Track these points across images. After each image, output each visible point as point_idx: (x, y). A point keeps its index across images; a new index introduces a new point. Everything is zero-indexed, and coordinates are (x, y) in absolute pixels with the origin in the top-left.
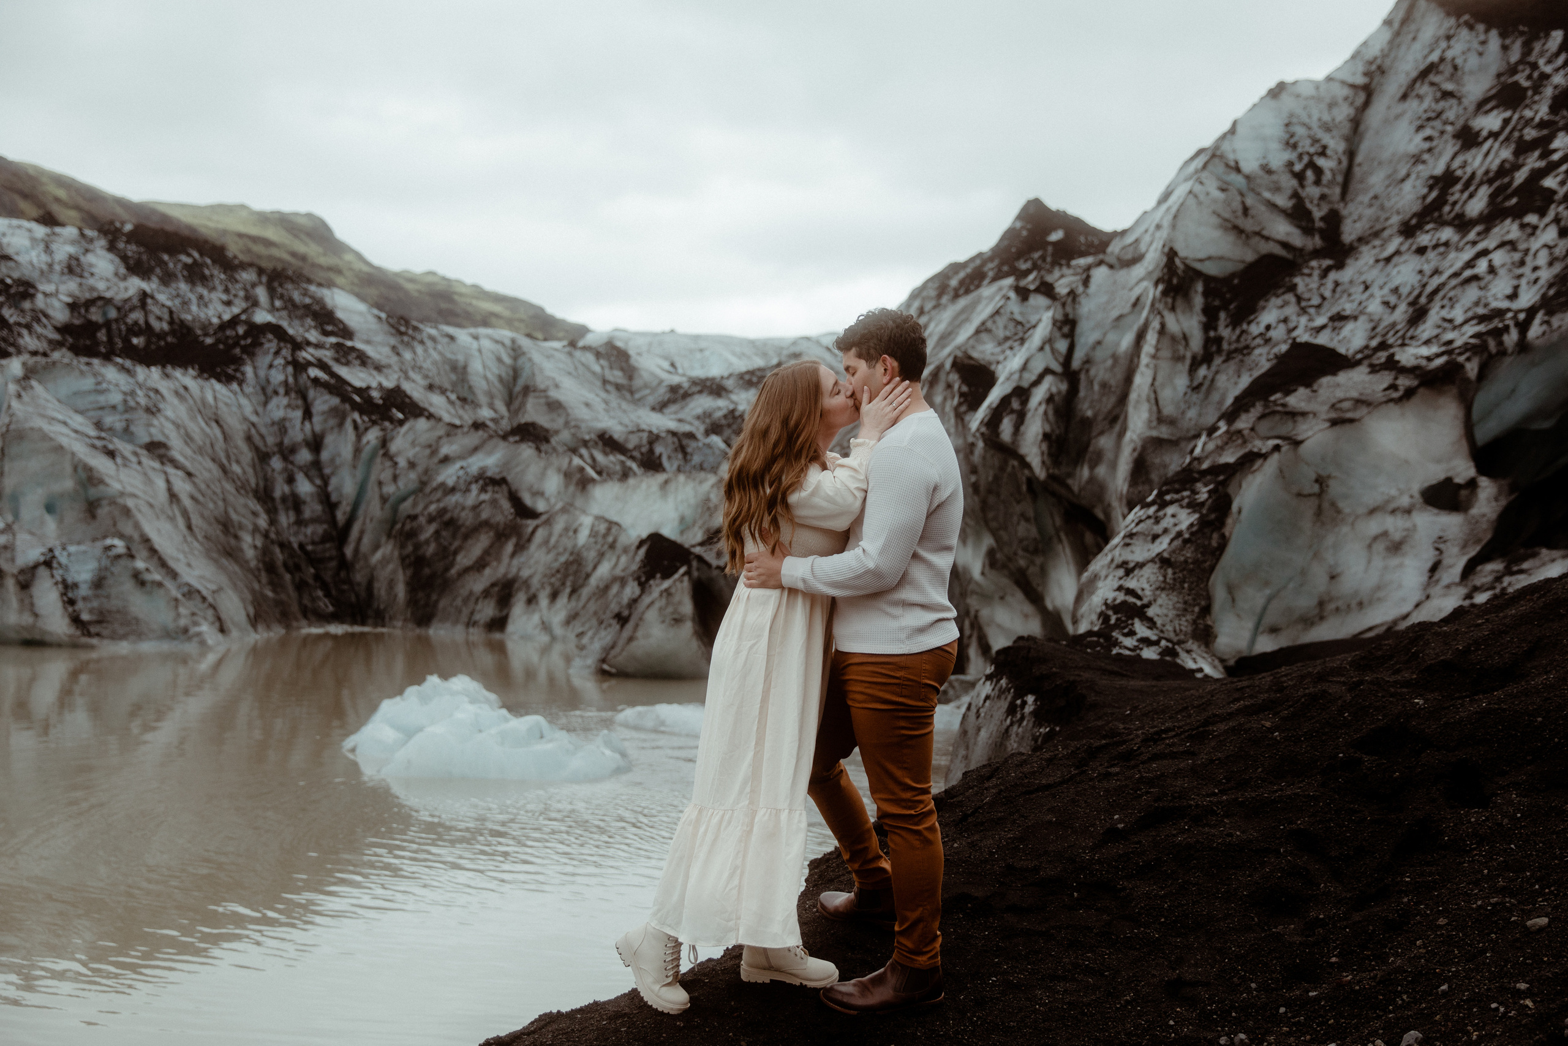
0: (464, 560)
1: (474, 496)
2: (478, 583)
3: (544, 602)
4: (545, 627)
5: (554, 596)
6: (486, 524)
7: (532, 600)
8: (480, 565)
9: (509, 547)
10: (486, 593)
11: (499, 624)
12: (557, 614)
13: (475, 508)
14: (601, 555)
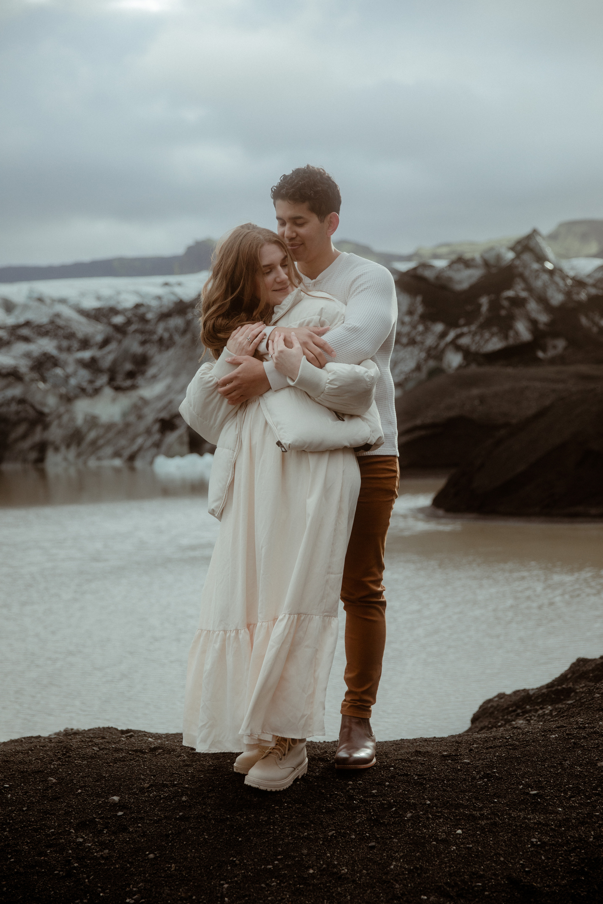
0: (14, 435)
1: (14, 407)
2: (26, 444)
3: (63, 449)
4: (65, 459)
5: (68, 446)
6: (24, 420)
7: (57, 449)
8: (24, 437)
9: (39, 429)
10: (32, 448)
11: (41, 459)
12: (72, 454)
13: (17, 413)
14: (90, 429)
